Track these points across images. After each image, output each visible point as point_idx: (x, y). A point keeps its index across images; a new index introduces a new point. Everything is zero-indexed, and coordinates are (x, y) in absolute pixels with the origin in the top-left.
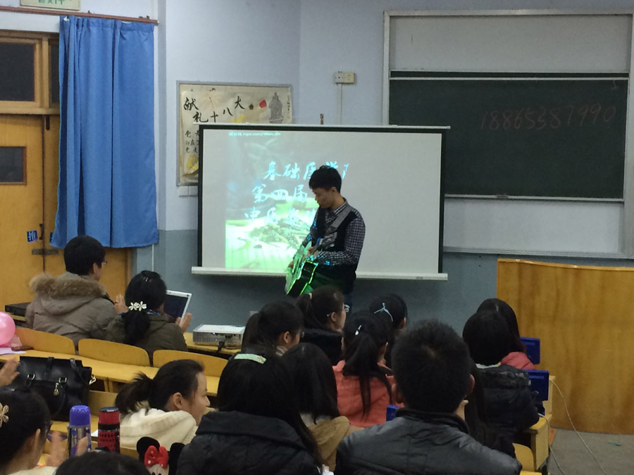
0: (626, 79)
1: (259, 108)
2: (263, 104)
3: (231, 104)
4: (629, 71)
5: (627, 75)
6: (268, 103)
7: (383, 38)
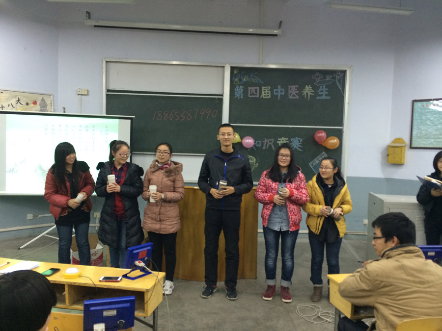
0: (221, 97)
1: (32, 105)
2: (35, 103)
3: (14, 101)
4: (223, 93)
5: (222, 95)
6: (38, 103)
7: (103, 72)
